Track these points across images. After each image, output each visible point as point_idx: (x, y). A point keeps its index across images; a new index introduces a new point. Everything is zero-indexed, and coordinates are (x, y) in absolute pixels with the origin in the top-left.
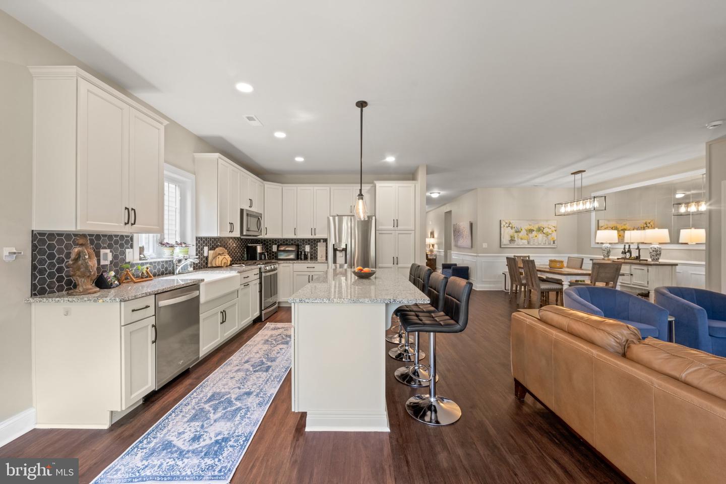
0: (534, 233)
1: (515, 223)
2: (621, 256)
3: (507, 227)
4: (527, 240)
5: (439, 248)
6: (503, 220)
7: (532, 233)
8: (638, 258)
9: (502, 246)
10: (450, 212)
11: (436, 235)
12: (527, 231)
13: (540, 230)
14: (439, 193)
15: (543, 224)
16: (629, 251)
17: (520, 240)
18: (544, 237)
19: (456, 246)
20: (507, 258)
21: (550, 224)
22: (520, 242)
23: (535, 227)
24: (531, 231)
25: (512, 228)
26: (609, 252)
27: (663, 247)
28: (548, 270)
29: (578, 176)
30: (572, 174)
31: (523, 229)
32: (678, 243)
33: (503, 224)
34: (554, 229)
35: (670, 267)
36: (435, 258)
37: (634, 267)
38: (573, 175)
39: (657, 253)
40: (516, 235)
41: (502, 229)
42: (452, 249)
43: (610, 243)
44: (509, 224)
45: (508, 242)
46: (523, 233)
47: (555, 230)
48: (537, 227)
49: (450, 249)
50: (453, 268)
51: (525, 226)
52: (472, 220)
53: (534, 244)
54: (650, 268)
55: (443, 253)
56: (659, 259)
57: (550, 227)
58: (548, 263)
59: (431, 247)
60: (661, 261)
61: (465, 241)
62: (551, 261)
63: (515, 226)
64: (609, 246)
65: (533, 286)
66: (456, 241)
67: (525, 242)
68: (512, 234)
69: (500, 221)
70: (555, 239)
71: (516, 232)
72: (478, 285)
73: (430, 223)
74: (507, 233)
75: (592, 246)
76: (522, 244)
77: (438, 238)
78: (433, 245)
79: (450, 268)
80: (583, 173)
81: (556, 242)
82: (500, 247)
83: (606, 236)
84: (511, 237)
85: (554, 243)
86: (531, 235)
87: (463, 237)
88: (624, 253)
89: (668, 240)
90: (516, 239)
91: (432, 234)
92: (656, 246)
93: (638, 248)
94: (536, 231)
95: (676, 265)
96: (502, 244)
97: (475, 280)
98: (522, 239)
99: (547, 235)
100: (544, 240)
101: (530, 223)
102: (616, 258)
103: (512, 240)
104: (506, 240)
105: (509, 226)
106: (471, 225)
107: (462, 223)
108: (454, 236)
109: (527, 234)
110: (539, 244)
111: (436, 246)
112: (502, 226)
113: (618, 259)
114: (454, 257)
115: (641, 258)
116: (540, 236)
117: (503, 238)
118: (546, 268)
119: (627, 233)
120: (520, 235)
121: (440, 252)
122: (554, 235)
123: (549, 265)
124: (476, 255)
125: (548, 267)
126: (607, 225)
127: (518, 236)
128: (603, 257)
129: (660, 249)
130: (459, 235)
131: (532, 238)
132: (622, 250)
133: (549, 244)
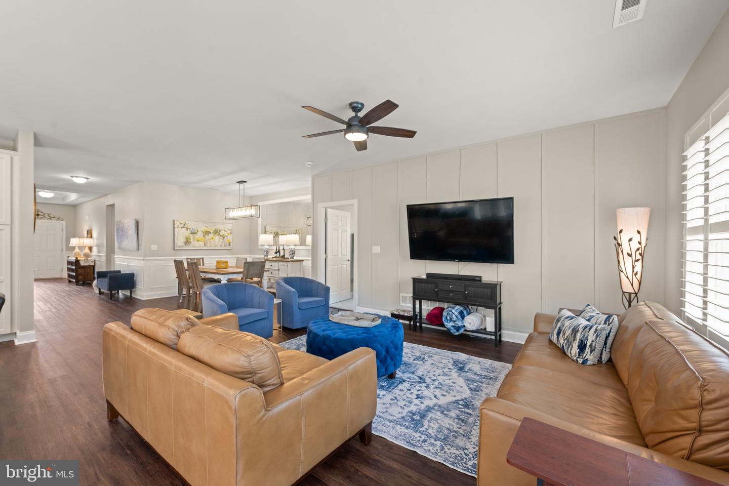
0: (211, 235)
1: (192, 225)
2: (274, 255)
3: (182, 228)
4: (204, 241)
5: (99, 252)
6: (177, 220)
7: (208, 235)
8: (283, 257)
9: (176, 248)
10: (113, 206)
11: (95, 234)
12: (203, 233)
13: (217, 232)
14: (87, 179)
15: (220, 227)
16: (279, 252)
17: (196, 242)
18: (221, 240)
19: (120, 248)
20: (175, 261)
21: (226, 228)
22: (195, 244)
23: (212, 229)
24: (208, 233)
25: (187, 229)
26: (267, 252)
27: (296, 248)
28: (215, 271)
29: (242, 185)
30: (237, 182)
31: (199, 231)
32: (306, 245)
33: (177, 224)
34: (229, 232)
35: (299, 262)
36: (93, 264)
37: (281, 263)
38: (238, 184)
39: (293, 253)
40: (192, 236)
41: (176, 229)
42: (116, 252)
43: (268, 245)
44: (184, 225)
45: (182, 244)
46: (200, 235)
47: (231, 233)
48: (214, 229)
49: (114, 252)
50: (110, 276)
51: (202, 228)
52: (137, 218)
53: (210, 246)
54: (289, 264)
55: (105, 258)
56: (293, 257)
57: (225, 230)
58: (215, 265)
59: (87, 250)
60: (296, 258)
61: (130, 242)
62: (218, 262)
63: (191, 227)
64: (267, 247)
65: (197, 288)
66: (120, 242)
67: (202, 243)
68: (187, 236)
69: (174, 221)
70: (231, 241)
71: (192, 234)
72: (144, 294)
73: (87, 218)
74: (181, 235)
75: (259, 248)
76: (198, 246)
77: (98, 239)
78: (90, 248)
79: (106, 277)
80: (245, 183)
81: (231, 244)
82: (174, 249)
83: (265, 239)
84: (187, 238)
85: (229, 245)
86: (207, 237)
87: (128, 237)
88: (276, 253)
89: (298, 243)
90: (191, 241)
91: (90, 234)
92: (292, 247)
93: (284, 249)
94: (213, 233)
95: (303, 261)
96: (175, 246)
97: (142, 288)
98: (198, 241)
99: (223, 237)
100: (221, 242)
101: (207, 225)
102: (271, 257)
103: (187, 242)
104: (180, 242)
105: (184, 227)
106: (137, 223)
107: (126, 221)
108: (118, 236)
109: (204, 236)
110: (216, 246)
111: (95, 249)
112: (176, 226)
113: (273, 258)
114: (117, 262)
115: (286, 257)
116: (217, 238)
117: (177, 240)
118: (212, 269)
119: (281, 237)
120: (197, 236)
121: (100, 256)
122: (230, 237)
123: (216, 266)
124: (142, 258)
125: (215, 267)
126: (271, 230)
127: (194, 237)
128: (263, 256)
129: (294, 249)
130: (122, 235)
131: (209, 240)
132: (275, 251)
133: (226, 246)
